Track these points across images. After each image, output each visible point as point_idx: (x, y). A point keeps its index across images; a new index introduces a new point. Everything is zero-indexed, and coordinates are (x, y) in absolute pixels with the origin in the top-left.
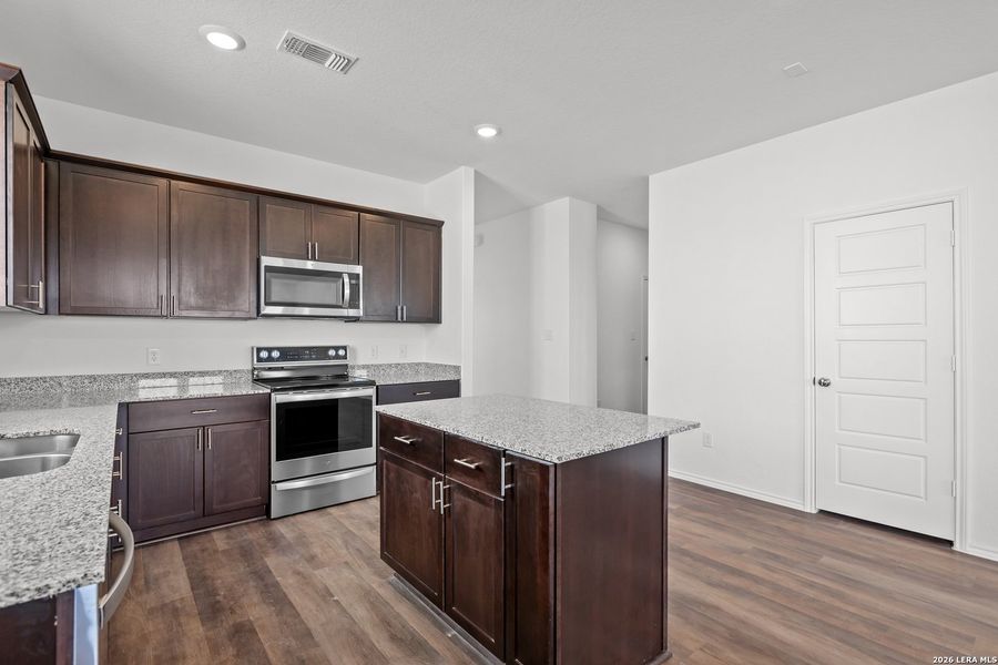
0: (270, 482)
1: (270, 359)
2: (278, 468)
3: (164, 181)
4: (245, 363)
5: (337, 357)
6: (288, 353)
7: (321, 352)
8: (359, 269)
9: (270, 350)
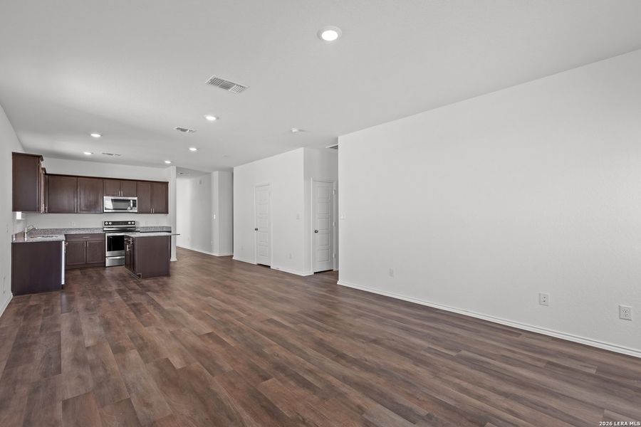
0: (105, 257)
1: (108, 225)
2: (108, 254)
3: (76, 178)
4: (100, 226)
5: (131, 224)
6: (114, 223)
7: (126, 223)
8: (136, 198)
9: (108, 222)
